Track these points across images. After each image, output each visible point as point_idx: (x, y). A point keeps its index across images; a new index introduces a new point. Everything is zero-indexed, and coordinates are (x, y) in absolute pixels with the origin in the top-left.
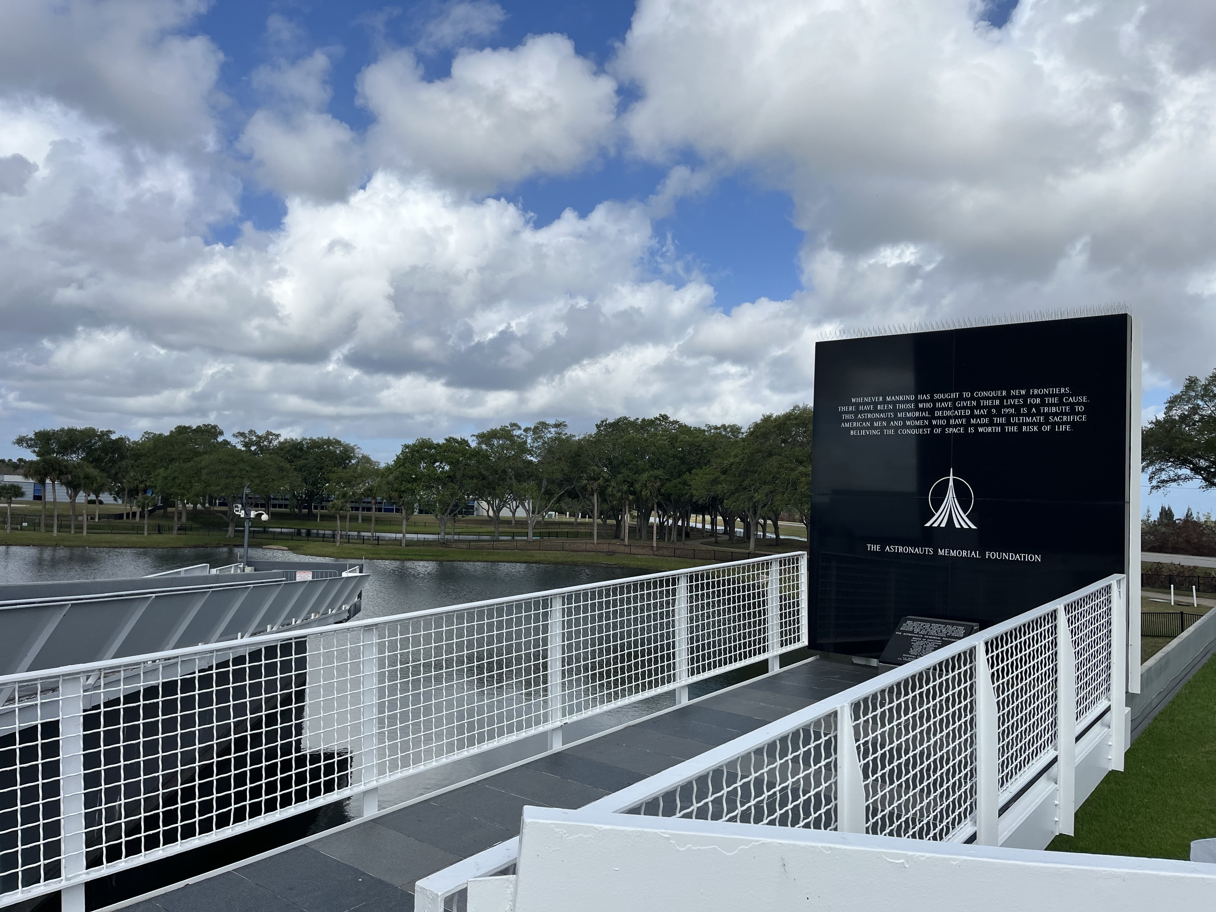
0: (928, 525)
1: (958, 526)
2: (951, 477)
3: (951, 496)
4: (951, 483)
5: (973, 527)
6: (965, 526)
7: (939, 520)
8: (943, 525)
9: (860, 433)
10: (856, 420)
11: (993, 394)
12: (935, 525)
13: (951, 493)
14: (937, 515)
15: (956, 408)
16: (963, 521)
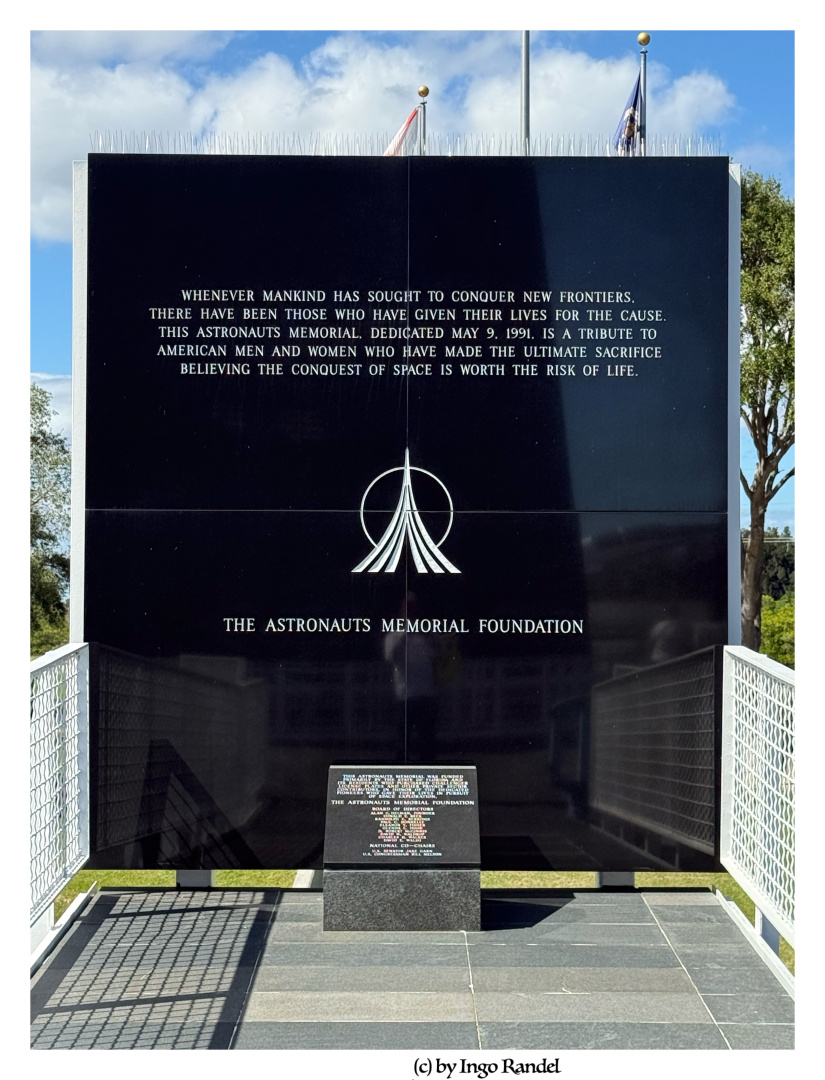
0: (359, 569)
1: (422, 569)
2: (407, 468)
3: (407, 506)
4: (407, 481)
5: (453, 570)
6: (437, 570)
7: (382, 558)
8: (392, 569)
9: (203, 369)
10: (193, 340)
11: (488, 297)
12: (376, 569)
13: (407, 502)
14: (378, 549)
15: (414, 324)
16: (431, 559)
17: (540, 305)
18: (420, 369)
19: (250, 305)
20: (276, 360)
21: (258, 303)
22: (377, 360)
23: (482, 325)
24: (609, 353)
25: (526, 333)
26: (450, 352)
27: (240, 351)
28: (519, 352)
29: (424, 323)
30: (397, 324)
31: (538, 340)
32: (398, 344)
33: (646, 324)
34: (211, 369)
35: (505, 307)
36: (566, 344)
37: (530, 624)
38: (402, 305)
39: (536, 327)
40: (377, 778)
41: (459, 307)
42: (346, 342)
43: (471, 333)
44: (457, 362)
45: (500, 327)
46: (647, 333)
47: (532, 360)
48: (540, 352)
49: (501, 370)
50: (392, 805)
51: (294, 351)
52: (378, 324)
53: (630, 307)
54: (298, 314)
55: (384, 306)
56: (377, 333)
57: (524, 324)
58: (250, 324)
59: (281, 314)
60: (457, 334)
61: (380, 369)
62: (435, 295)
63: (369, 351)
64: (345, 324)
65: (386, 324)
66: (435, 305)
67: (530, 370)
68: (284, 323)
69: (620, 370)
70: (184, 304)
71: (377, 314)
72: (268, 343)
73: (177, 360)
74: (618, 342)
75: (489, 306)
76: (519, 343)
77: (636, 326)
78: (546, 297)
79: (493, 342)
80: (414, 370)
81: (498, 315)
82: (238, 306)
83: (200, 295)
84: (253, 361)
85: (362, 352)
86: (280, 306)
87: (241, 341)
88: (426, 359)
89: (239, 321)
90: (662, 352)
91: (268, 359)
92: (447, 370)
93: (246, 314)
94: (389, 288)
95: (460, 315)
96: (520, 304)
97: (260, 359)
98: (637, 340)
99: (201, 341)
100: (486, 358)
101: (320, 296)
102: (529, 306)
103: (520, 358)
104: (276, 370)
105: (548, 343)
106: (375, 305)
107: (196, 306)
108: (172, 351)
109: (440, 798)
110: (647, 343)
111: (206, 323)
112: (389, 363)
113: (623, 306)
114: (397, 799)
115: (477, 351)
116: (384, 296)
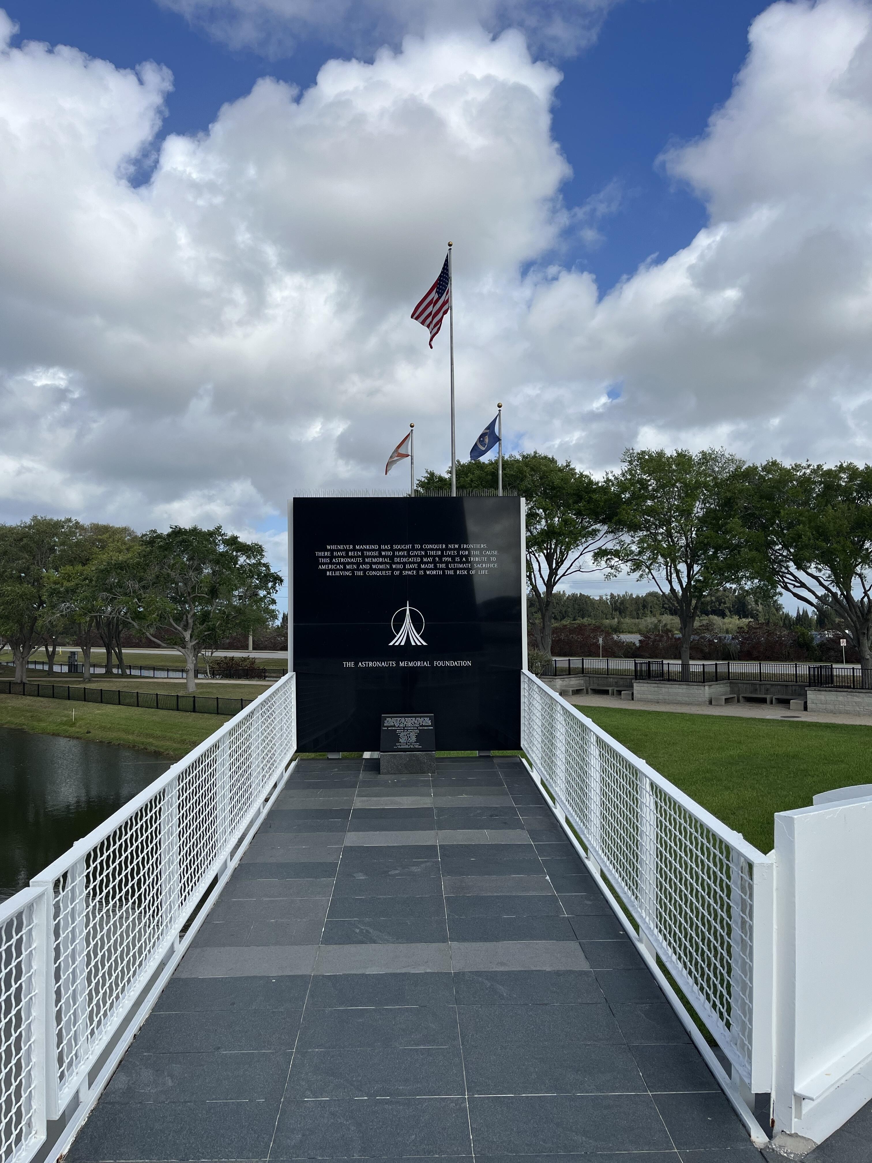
0: (391, 644)
1: (413, 644)
2: (408, 608)
3: (408, 621)
4: (408, 612)
5: (425, 644)
6: (419, 644)
7: (399, 640)
8: (403, 644)
9: (335, 573)
10: (331, 563)
11: (436, 547)
12: (397, 644)
13: (408, 619)
14: (398, 636)
15: (409, 556)
16: (417, 640)
17: (455, 549)
18: (412, 573)
19: (351, 550)
20: (361, 570)
21: (354, 550)
22: (397, 570)
23: (434, 557)
24: (479, 566)
25: (450, 559)
26: (423, 566)
27: (348, 567)
28: (447, 566)
29: (413, 556)
30: (404, 556)
31: (454, 562)
32: (404, 564)
33: (493, 556)
34: (337, 573)
35: (442, 550)
36: (464, 563)
37: (452, 663)
38: (405, 550)
39: (453, 557)
40: (399, 719)
41: (426, 550)
42: (386, 563)
43: (430, 559)
44: (425, 570)
45: (440, 557)
46: (493, 559)
47: (452, 569)
48: (454, 566)
49: (441, 572)
50: (404, 729)
51: (368, 567)
52: (397, 557)
53: (487, 550)
54: (369, 553)
55: (399, 550)
56: (397, 560)
57: (449, 556)
58: (352, 557)
59: (362, 554)
60: (425, 560)
61: (398, 573)
62: (417, 546)
63: (394, 566)
64: (385, 557)
65: (400, 556)
66: (417, 550)
67: (451, 572)
68: (363, 557)
69: (483, 572)
70: (328, 550)
71: (396, 553)
72: (358, 564)
73: (325, 571)
74: (482, 562)
75: (436, 550)
76: (447, 563)
77: (489, 556)
78: (457, 546)
79: (438, 563)
80: (410, 573)
81: (440, 553)
82: (347, 551)
83: (333, 547)
84: (353, 570)
85: (391, 566)
86: (362, 551)
87: (349, 563)
88: (414, 569)
89: (347, 556)
90: (498, 565)
91: (358, 569)
92: (421, 572)
93: (350, 554)
94: (401, 544)
95: (426, 553)
96: (447, 549)
97: (355, 570)
98: (489, 561)
99: (334, 563)
100: (435, 568)
101: (376, 547)
102: (451, 550)
103: (448, 568)
104: (361, 573)
105: (457, 562)
106: (396, 550)
107: (332, 551)
108: (324, 567)
109: (421, 726)
110: (493, 562)
111: (335, 557)
112: (401, 570)
113: (484, 549)
114: (406, 727)
115: (432, 566)
116: (399, 547)
